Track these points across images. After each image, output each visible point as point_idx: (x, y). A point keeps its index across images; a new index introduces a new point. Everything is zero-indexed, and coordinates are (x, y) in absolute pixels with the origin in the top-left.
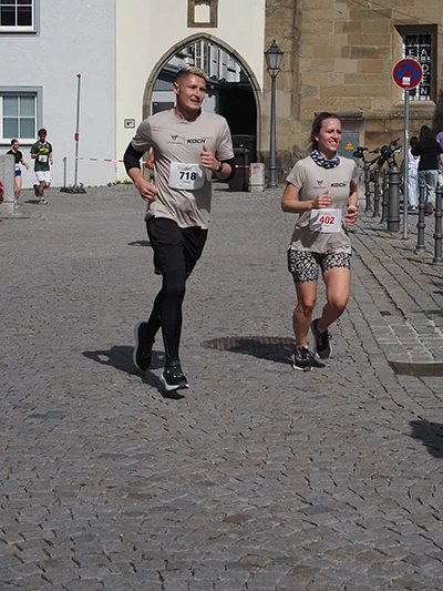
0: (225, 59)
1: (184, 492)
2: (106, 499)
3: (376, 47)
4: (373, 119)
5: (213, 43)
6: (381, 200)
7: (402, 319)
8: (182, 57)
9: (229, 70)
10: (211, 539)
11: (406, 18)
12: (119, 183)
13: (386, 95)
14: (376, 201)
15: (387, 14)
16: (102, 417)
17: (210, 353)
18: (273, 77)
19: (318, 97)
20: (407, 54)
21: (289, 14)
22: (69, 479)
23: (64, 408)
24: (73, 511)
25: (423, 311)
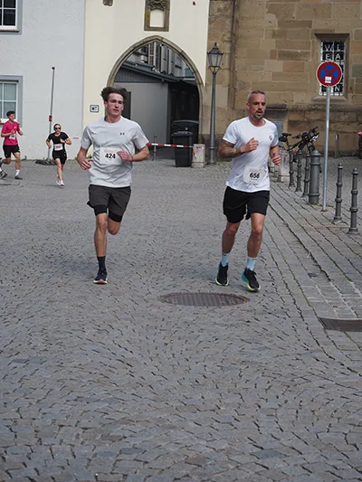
0: (173, 57)
1: (151, 434)
2: (82, 439)
3: (299, 51)
4: (295, 110)
5: (164, 44)
6: (303, 178)
7: (327, 280)
8: (139, 54)
9: (176, 66)
10: (176, 479)
11: (324, 28)
13: (306, 91)
14: (299, 178)
15: (309, 24)
16: (76, 364)
17: (167, 307)
18: (214, 74)
20: (324, 59)
21: (228, 22)
22: (49, 421)
23: (43, 354)
24: (53, 450)
25: (344, 274)
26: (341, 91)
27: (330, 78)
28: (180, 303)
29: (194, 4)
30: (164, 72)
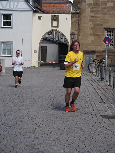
0: (60, 36)
1: (46, 147)
2: (25, 149)
3: (99, 34)
4: (98, 52)
5: (57, 31)
6: (100, 73)
7: (104, 104)
8: (49, 35)
9: (61, 38)
11: (107, 26)
12: (32, 67)
13: (101, 46)
14: (98, 73)
15: (102, 25)
16: (25, 127)
17: (54, 111)
19: (84, 46)
20: (107, 36)
21: (77, 24)
22: (16, 143)
23: (16, 125)
24: (17, 152)
25: (110, 102)
26: (112, 46)
27: (107, 42)
28: (58, 110)
29: (66, 19)
30: (57, 40)
